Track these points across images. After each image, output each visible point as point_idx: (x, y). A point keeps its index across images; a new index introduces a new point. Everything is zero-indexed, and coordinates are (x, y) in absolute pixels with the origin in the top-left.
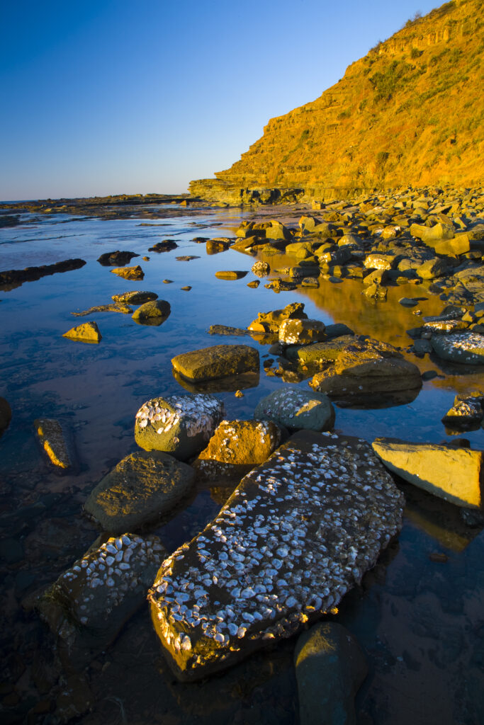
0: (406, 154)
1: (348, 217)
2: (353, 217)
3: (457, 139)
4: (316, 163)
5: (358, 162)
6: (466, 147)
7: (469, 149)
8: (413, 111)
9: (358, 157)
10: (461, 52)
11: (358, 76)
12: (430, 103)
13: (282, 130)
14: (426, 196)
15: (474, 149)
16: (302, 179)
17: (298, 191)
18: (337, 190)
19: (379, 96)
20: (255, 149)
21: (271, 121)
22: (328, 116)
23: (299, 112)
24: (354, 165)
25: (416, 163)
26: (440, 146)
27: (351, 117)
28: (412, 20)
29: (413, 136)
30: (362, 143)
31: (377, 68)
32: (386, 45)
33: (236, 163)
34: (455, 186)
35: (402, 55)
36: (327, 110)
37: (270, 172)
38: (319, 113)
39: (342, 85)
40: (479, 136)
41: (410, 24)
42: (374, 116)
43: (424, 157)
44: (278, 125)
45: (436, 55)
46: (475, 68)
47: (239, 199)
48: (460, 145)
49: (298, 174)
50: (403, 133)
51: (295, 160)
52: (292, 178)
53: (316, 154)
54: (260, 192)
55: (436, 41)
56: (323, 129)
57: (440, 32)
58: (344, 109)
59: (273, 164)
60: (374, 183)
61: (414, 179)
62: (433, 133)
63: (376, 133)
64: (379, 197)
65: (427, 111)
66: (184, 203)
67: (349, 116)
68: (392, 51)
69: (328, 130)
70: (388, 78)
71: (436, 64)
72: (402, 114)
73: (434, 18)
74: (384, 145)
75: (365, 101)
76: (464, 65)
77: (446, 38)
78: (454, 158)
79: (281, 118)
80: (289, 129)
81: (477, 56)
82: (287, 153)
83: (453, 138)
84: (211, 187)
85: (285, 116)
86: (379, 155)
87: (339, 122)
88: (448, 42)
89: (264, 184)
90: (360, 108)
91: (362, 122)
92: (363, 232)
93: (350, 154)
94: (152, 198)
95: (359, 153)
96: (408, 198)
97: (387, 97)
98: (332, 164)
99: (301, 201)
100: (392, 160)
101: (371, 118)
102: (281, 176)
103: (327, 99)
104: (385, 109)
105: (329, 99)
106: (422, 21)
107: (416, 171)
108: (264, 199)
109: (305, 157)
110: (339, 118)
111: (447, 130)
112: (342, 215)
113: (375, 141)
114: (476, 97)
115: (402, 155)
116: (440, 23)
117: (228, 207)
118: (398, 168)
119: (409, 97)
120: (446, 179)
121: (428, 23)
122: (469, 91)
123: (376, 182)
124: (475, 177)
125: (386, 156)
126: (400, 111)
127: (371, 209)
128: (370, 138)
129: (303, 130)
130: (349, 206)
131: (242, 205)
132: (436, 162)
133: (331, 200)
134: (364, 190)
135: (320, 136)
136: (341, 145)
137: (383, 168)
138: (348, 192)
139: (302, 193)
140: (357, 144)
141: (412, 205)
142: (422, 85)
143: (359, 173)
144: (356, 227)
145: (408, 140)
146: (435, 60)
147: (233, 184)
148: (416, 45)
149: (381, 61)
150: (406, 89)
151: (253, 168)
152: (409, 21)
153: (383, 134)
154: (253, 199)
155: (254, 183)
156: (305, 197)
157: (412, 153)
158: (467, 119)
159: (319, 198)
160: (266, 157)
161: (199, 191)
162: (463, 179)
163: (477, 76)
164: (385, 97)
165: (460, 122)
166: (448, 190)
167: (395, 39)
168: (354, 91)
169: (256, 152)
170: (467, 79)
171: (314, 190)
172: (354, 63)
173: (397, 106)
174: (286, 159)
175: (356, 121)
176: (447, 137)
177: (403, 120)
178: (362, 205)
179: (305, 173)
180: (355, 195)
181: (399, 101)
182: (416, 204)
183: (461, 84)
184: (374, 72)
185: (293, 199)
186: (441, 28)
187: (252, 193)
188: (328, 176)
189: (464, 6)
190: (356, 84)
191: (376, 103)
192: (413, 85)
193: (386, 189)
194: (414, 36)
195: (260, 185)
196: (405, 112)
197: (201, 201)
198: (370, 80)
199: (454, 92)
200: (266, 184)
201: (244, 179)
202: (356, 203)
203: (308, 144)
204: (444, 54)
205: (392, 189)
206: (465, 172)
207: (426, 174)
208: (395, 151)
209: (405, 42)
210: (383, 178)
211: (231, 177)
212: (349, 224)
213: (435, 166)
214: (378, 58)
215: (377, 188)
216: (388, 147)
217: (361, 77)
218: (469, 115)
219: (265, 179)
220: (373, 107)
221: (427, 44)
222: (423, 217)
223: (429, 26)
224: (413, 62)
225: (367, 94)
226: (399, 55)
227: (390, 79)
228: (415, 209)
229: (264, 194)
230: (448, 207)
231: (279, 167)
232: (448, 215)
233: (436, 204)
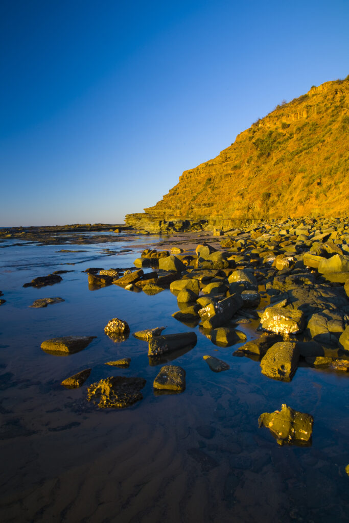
0: (283, 194)
1: (241, 244)
2: (246, 244)
3: (322, 182)
4: (216, 201)
5: (248, 200)
6: (329, 187)
7: (333, 188)
8: (286, 163)
9: (248, 196)
10: (317, 124)
11: (245, 141)
12: (299, 157)
13: (192, 179)
14: (304, 225)
15: (336, 188)
16: (207, 213)
17: (204, 222)
18: (233, 220)
19: (260, 154)
20: (173, 192)
21: (184, 173)
22: (225, 168)
23: (204, 166)
24: (245, 203)
25: (292, 200)
26: (310, 187)
27: (241, 168)
28: (281, 105)
29: (288, 180)
30: (250, 186)
31: (258, 135)
32: (264, 121)
33: (159, 202)
34: (325, 216)
35: (275, 127)
36: (223, 164)
37: (184, 208)
38: (218, 167)
39: (234, 147)
40: (339, 179)
41: (279, 108)
42: (258, 167)
43: (298, 196)
44: (189, 175)
45: (300, 126)
46: (329, 133)
47: (159, 228)
48: (324, 186)
49: (203, 209)
50: (280, 178)
51: (201, 199)
52: (200, 212)
53: (216, 195)
54: (174, 223)
55: (299, 118)
56: (221, 177)
57: (300, 112)
58: (236, 163)
59: (185, 202)
61: (291, 212)
62: (303, 178)
63: (260, 179)
64: (266, 226)
65: (297, 163)
66: (117, 231)
67: (240, 168)
68: (268, 125)
69: (225, 178)
70: (266, 142)
71: (300, 132)
72: (279, 166)
73: (295, 104)
74: (268, 187)
75: (251, 157)
76: (320, 133)
77: (305, 116)
78: (322, 196)
79: (191, 171)
80: (197, 178)
81: (329, 127)
82: (195, 194)
83: (319, 181)
84: (140, 219)
85: (194, 169)
86: (263, 195)
87: (232, 172)
88: (307, 118)
89: (178, 217)
90: (248, 162)
91: (250, 171)
92: (255, 260)
93: (241, 194)
94: (97, 227)
95: (248, 193)
96: (289, 226)
97: (267, 155)
98: (229, 201)
99: (206, 229)
100: (274, 198)
101: (256, 169)
102: (191, 210)
103: (223, 156)
104: (266, 163)
105: (225, 157)
106: (287, 106)
107: (293, 205)
108: (177, 228)
109: (209, 197)
110: (232, 169)
111: (313, 176)
112: (237, 241)
113: (260, 185)
114: (332, 153)
115: (281, 194)
116: (299, 107)
117: (148, 234)
118: (279, 204)
119: (282, 154)
120: (317, 211)
121: (292, 107)
122: (326, 149)
123: (262, 214)
124: (341, 209)
125: (268, 195)
126: (277, 163)
127: (260, 236)
128: (256, 183)
129: (206, 178)
130: (243, 233)
131: (161, 232)
132: (307, 198)
133: (228, 227)
134: (253, 221)
135: (219, 182)
136: (235, 188)
137: (267, 204)
138: (242, 222)
139: (207, 223)
140: (246, 187)
141: (295, 233)
142: (291, 145)
143: (249, 208)
144: (248, 255)
145: (284, 183)
146: (299, 129)
147: (156, 216)
148: (284, 120)
149: (261, 131)
150: (280, 149)
151: (171, 205)
152: (278, 106)
153: (265, 179)
154: (170, 228)
155: (171, 216)
156: (209, 226)
157: (288, 193)
158: (328, 168)
159: (219, 227)
160: (180, 197)
161: (133, 222)
162: (331, 211)
163: (331, 138)
164: (265, 154)
165: (323, 170)
166: (320, 219)
167: (270, 117)
168: (243, 151)
169: (174, 194)
170: (324, 141)
171: (215, 221)
172: (242, 133)
173: (275, 160)
174: (195, 199)
175: (245, 171)
176: (314, 181)
177: (280, 169)
178: (252, 232)
179: (209, 208)
180: (247, 224)
181: (275, 156)
182: (298, 232)
183: (320, 144)
184: (256, 138)
185: (199, 228)
186: (301, 110)
187: (168, 223)
188: (225, 210)
189: (315, 97)
190: (244, 146)
191: (259, 159)
192: (285, 146)
193: (270, 219)
194: (283, 115)
195: (176, 217)
196: (281, 164)
197: (133, 229)
198: (254, 143)
199: (315, 150)
200: (180, 217)
201: (165, 213)
202: (248, 231)
203: (210, 188)
204: (305, 125)
205: (275, 219)
206: (332, 206)
207: (300, 208)
208: (275, 192)
209: (276, 119)
210: (268, 211)
211: (156, 212)
212: (242, 250)
213: (307, 202)
214: (258, 129)
215: (264, 219)
216: (270, 188)
217: (247, 142)
218: (328, 165)
219: (179, 213)
220: (257, 162)
221: (292, 120)
222: (308, 243)
223: (293, 109)
224: (284, 132)
225: (252, 153)
226: (273, 127)
227: (268, 142)
228: (298, 236)
229: (177, 224)
230: (328, 234)
231: (189, 204)
232: (329, 240)
233: (314, 231)
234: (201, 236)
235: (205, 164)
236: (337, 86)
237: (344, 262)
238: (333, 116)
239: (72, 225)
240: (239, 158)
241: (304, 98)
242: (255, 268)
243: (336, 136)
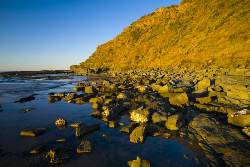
0: (144, 56)
1: (125, 80)
2: (127, 80)
3: (161, 51)
4: (114, 59)
5: (129, 59)
6: (165, 54)
7: (166, 54)
8: (146, 43)
9: (128, 57)
10: (159, 26)
11: (127, 32)
12: (151, 40)
13: (103, 49)
14: (154, 71)
15: (167, 54)
16: (109, 65)
17: (108, 69)
18: (122, 69)
19: (134, 38)
20: (93, 55)
21: (99, 46)
22: (118, 44)
23: (108, 43)
24: (127, 60)
25: (148, 59)
26: (156, 54)
28: (143, 16)
29: (147, 50)
30: (129, 53)
31: (133, 29)
32: (136, 23)
33: (87, 60)
34: (163, 67)
35: (141, 26)
36: (117, 42)
37: (99, 62)
38: (115, 43)
39: (122, 35)
40: (169, 50)
41: (142, 17)
42: (133, 44)
43: (151, 57)
44: (101, 47)
45: (151, 26)
46: (164, 30)
47: (86, 72)
48: (162, 53)
49: (108, 63)
50: (143, 49)
51: (107, 58)
52: (106, 64)
53: (114, 57)
54: (94, 70)
55: (151, 22)
56: (116, 48)
57: (152, 20)
58: (123, 42)
59: (99, 60)
60: (135, 66)
61: (148, 65)
62: (153, 49)
63: (134, 50)
64: (137, 71)
65: (150, 43)
66: (66, 73)
67: (125, 44)
68: (138, 25)
69: (118, 48)
70: (137, 32)
71: (152, 29)
72: (142, 44)
73: (149, 16)
74: (137, 53)
75: (130, 39)
76: (160, 29)
77: (154, 22)
78: (161, 57)
79: (102, 45)
80: (105, 48)
81: (164, 27)
82: (104, 56)
83: (160, 51)
84: (78, 68)
85: (104, 44)
86: (136, 57)
87: (121, 46)
88: (155, 23)
90: (128, 42)
91: (129, 46)
92: (131, 87)
93: (126, 56)
94: (56, 72)
95: (129, 56)
96: (147, 71)
97: (137, 38)
98: (120, 60)
99: (109, 73)
100: (140, 58)
102: (102, 64)
104: (137, 42)
105: (118, 39)
106: (146, 17)
107: (149, 62)
108: (96, 72)
109: (110, 57)
110: (121, 45)
111: (158, 48)
112: (123, 78)
113: (134, 52)
114: (165, 38)
115: (143, 57)
116: (151, 18)
117: (81, 75)
118: (142, 61)
119: (144, 38)
120: (159, 64)
122: (163, 37)
124: (169, 64)
125: (138, 57)
126: (141, 42)
127: (134, 76)
128: (132, 51)
129: (109, 48)
130: (126, 74)
131: (87, 74)
132: (155, 59)
133: (120, 72)
134: (131, 69)
135: (115, 51)
136: (122, 53)
137: (137, 61)
138: (126, 70)
139: (109, 70)
140: (128, 53)
141: (149, 74)
142: (148, 35)
143: (129, 63)
144: (128, 85)
145: (145, 52)
146: (151, 27)
147: (85, 67)
148: (145, 23)
149: (134, 27)
150: (143, 36)
151: (93, 61)
152: (142, 16)
153: (136, 50)
154: (92, 72)
155: (93, 66)
156: (111, 71)
157: (147, 56)
158: (164, 45)
159: (115, 71)
160: (97, 58)
161: (74, 69)
162: (166, 65)
163: (165, 32)
164: (136, 38)
165: (162, 46)
166: (161, 68)
167: (138, 21)
168: (126, 36)
169: (94, 56)
170: (162, 33)
171: (113, 69)
172: (126, 28)
173: (141, 41)
174: (104, 58)
175: (127, 46)
176: (158, 51)
178: (131, 74)
179: (110, 63)
180: (128, 70)
181: (141, 39)
182: (151, 74)
183: (160, 35)
184: (132, 31)
185: (106, 72)
186: (152, 19)
187: (91, 70)
188: (118, 64)
189: (158, 13)
190: (127, 34)
191: (134, 40)
192: (145, 35)
193: (139, 68)
194: (144, 21)
195: (95, 67)
196: (143, 43)
197: (74, 73)
198: (131, 33)
199: (158, 37)
200: (97, 67)
201: (89, 65)
202: (128, 73)
203: (111, 53)
204: (154, 26)
205: (141, 68)
206: (166, 62)
207: (152, 63)
208: (141, 55)
209: (141, 22)
210: (138, 64)
211: (85, 64)
212: (125, 83)
213: (155, 60)
214: (133, 27)
215: (136, 68)
216: (139, 54)
218: (164, 44)
219: (96, 65)
220: (133, 41)
221: (148, 23)
222: (155, 79)
223: (149, 18)
224: (145, 28)
225: (130, 37)
226: (140, 26)
227: (138, 33)
228: (151, 76)
229: (96, 70)
230: (164, 75)
231: (101, 61)
232: (164, 78)
233: (158, 74)
234: (107, 76)
235: (109, 42)
236: (167, 9)
237: (170, 88)
238: (166, 22)
239: (43, 71)
240: (124, 40)
241: (153, 14)
242: (130, 91)
243: (167, 31)
